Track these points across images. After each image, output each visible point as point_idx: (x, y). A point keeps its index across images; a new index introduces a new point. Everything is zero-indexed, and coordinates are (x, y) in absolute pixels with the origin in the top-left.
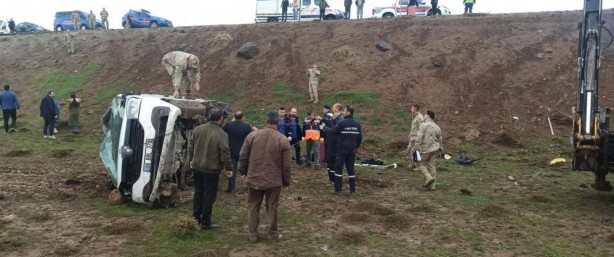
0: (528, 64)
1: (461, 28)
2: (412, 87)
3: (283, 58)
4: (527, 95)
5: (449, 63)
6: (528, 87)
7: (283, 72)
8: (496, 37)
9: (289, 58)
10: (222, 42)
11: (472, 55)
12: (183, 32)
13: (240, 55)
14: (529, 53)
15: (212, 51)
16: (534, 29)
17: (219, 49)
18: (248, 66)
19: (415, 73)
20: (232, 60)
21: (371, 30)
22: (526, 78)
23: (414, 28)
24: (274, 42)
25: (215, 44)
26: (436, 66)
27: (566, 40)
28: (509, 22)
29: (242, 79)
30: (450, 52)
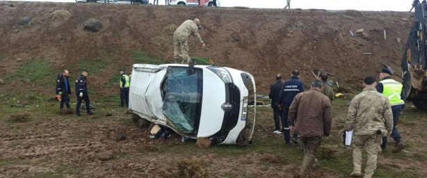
0: (285, 40)
1: (238, 16)
2: (230, 54)
3: (125, 32)
4: (294, 58)
5: (243, 39)
6: (292, 54)
7: (133, 43)
8: (260, 23)
9: (131, 32)
10: (62, 17)
11: (253, 33)
12: (12, 6)
13: (87, 28)
14: (282, 33)
15: (55, 24)
16: (277, 19)
17: (61, 23)
18: (99, 38)
19: (226, 45)
20: (80, 32)
21: (180, 13)
22: (288, 48)
23: (208, 14)
24: (111, 19)
25: (56, 18)
26: (237, 40)
27: (297, 26)
28: (262, 14)
29: (101, 48)
30: (238, 31)
